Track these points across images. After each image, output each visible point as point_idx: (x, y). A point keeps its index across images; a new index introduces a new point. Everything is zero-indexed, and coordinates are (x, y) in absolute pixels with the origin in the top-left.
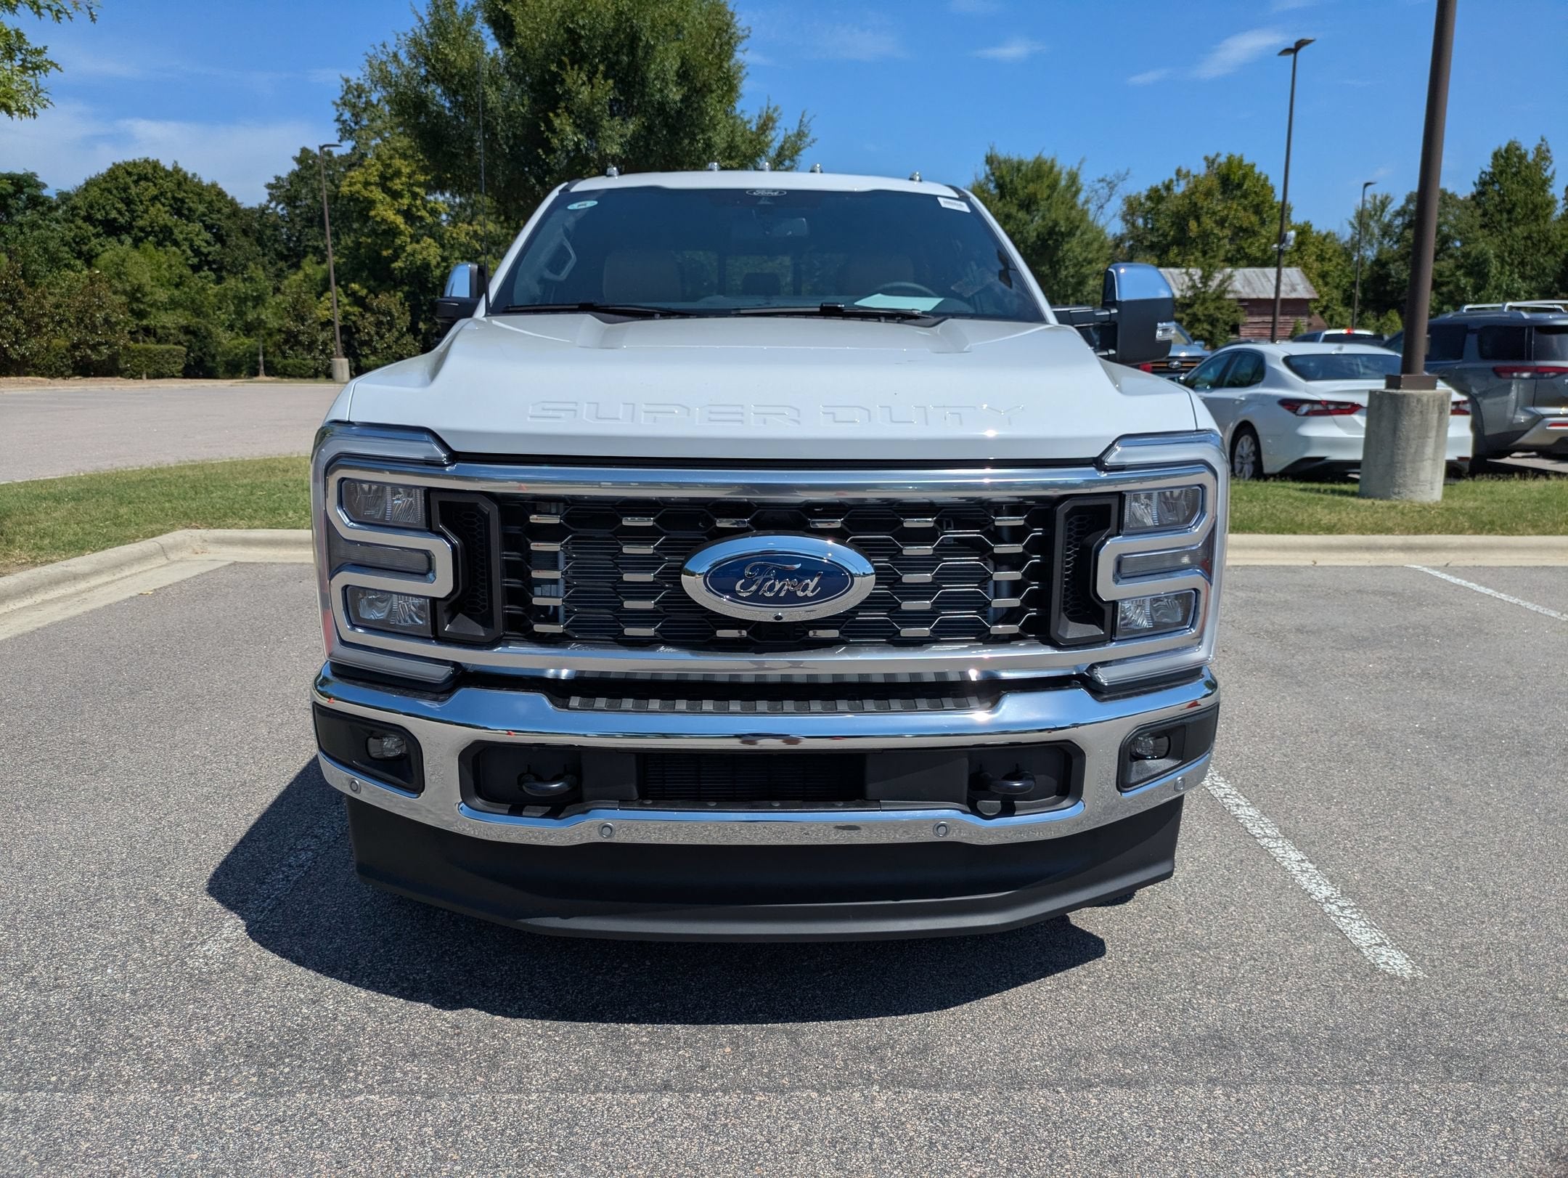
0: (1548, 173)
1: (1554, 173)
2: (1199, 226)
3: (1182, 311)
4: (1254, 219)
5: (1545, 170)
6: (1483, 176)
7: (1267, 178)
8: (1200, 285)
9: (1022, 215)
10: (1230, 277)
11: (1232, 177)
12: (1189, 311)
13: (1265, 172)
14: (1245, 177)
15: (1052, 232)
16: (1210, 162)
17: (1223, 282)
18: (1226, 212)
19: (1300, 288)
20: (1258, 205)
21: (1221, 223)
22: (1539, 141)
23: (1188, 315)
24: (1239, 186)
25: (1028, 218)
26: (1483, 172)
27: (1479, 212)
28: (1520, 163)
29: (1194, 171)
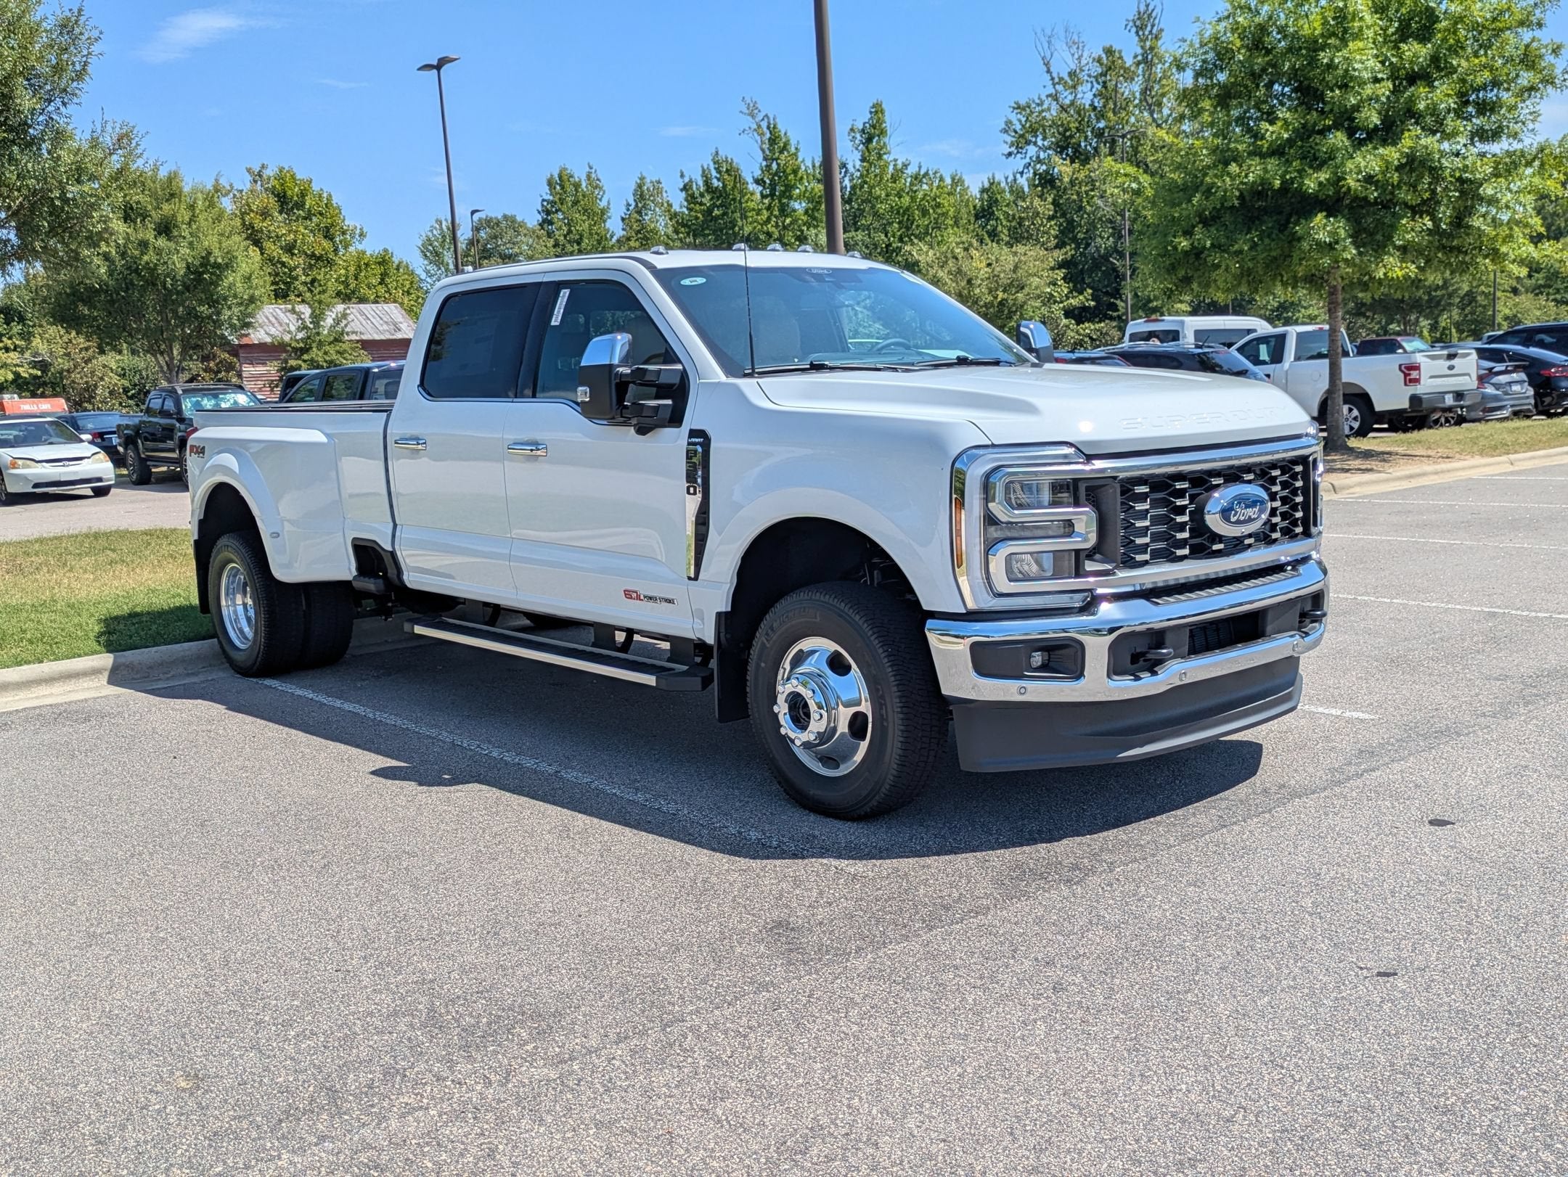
0: (603, 204)
1: (609, 203)
2: (262, 254)
3: (299, 358)
4: (326, 243)
5: (600, 200)
6: (545, 203)
7: (330, 197)
8: (311, 326)
9: (162, 242)
10: (345, 316)
11: (289, 193)
12: (305, 357)
13: (326, 189)
14: (303, 195)
15: (205, 261)
16: (258, 176)
17: (337, 321)
18: (292, 236)
19: (404, 326)
20: (327, 229)
21: (289, 249)
22: (588, 169)
23: (305, 361)
24: (300, 205)
25: (172, 245)
26: (543, 200)
27: (552, 242)
28: (576, 190)
29: (238, 186)
